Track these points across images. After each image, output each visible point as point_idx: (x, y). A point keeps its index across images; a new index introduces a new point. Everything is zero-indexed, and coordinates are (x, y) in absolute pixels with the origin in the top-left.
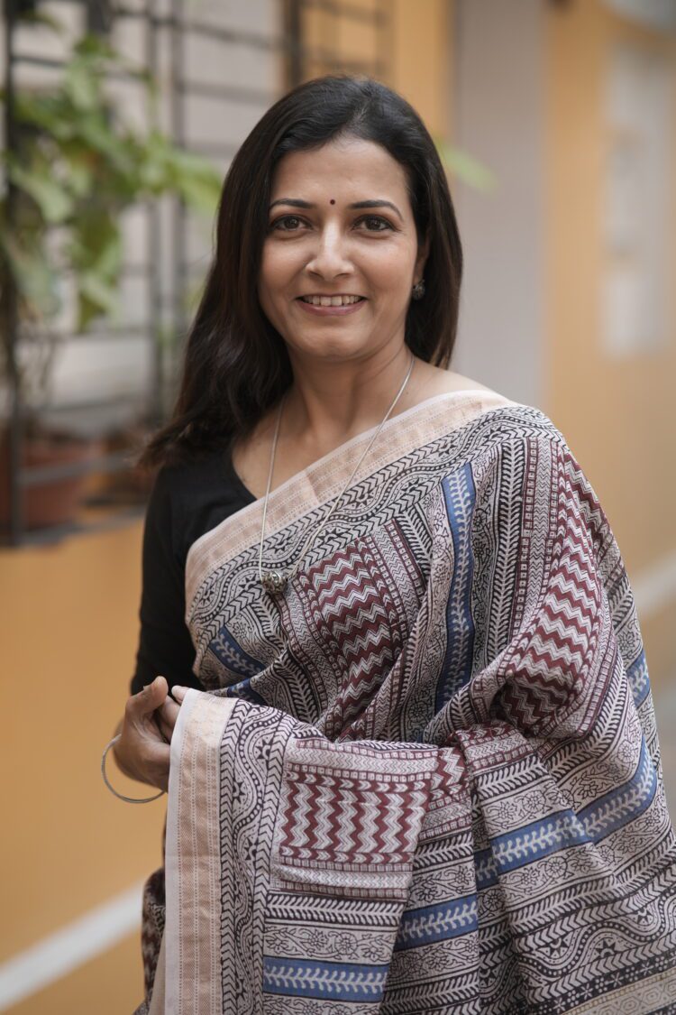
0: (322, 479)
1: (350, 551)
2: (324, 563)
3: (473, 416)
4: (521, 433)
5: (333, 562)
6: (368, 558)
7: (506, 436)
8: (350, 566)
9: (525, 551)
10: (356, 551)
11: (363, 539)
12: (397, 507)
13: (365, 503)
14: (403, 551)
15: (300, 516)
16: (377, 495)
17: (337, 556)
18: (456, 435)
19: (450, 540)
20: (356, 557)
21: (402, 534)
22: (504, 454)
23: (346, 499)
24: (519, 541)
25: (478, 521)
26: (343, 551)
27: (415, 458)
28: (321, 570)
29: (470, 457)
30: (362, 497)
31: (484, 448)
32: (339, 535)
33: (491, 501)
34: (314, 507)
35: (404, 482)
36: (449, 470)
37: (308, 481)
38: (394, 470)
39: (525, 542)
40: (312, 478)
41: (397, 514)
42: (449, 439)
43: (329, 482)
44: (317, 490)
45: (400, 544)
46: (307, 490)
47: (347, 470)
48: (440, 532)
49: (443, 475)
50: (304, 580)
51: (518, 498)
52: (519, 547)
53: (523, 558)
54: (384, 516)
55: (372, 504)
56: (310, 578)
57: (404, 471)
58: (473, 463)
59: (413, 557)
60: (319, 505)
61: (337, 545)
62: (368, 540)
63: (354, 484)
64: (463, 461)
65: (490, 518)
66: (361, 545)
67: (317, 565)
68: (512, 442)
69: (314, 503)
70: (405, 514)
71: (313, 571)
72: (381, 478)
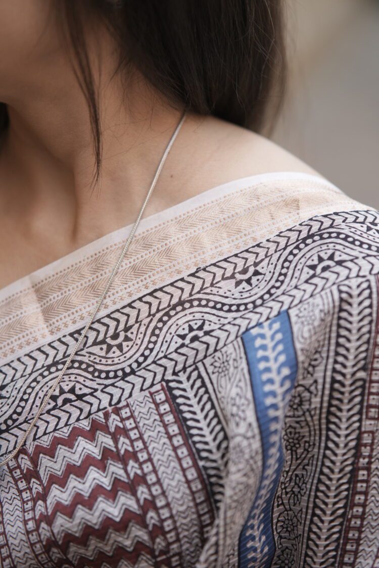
0: (55, 297)
1: (96, 427)
2: (57, 442)
3: (288, 220)
4: (366, 267)
5: (69, 442)
6: (124, 445)
7: (344, 272)
8: (96, 453)
9: (366, 451)
10: (105, 428)
11: (117, 411)
12: (170, 365)
13: (120, 347)
14: (178, 441)
15: (21, 353)
16: (140, 338)
17: (76, 433)
18: (262, 253)
19: (256, 444)
20: (106, 440)
21: (176, 411)
22: (343, 304)
23: (92, 335)
24: (359, 438)
25: (297, 403)
26: (85, 424)
27: (198, 283)
28: (51, 452)
29: (287, 300)
30: (115, 336)
31: (309, 288)
32: (80, 397)
33: (319, 375)
34: (43, 342)
35: (181, 321)
36: (255, 318)
37: (34, 297)
38: (165, 299)
39: (367, 439)
40: (40, 291)
41: (169, 377)
42: (252, 258)
43: (67, 305)
44: (48, 313)
45: (174, 429)
46: (32, 310)
47: (93, 288)
48: (242, 429)
49: (244, 324)
50: (25, 463)
51: (361, 374)
52: (357, 447)
53: (363, 462)
54: (149, 376)
55: (132, 352)
56: (35, 461)
57: (181, 303)
58: (293, 313)
59: (195, 455)
60: (50, 339)
61: (75, 413)
62: (125, 413)
63: (103, 313)
64: (276, 306)
65: (316, 401)
66: (114, 422)
67: (46, 441)
68: (354, 283)
69: (42, 335)
70: (183, 377)
71: (39, 450)
72: (145, 308)
